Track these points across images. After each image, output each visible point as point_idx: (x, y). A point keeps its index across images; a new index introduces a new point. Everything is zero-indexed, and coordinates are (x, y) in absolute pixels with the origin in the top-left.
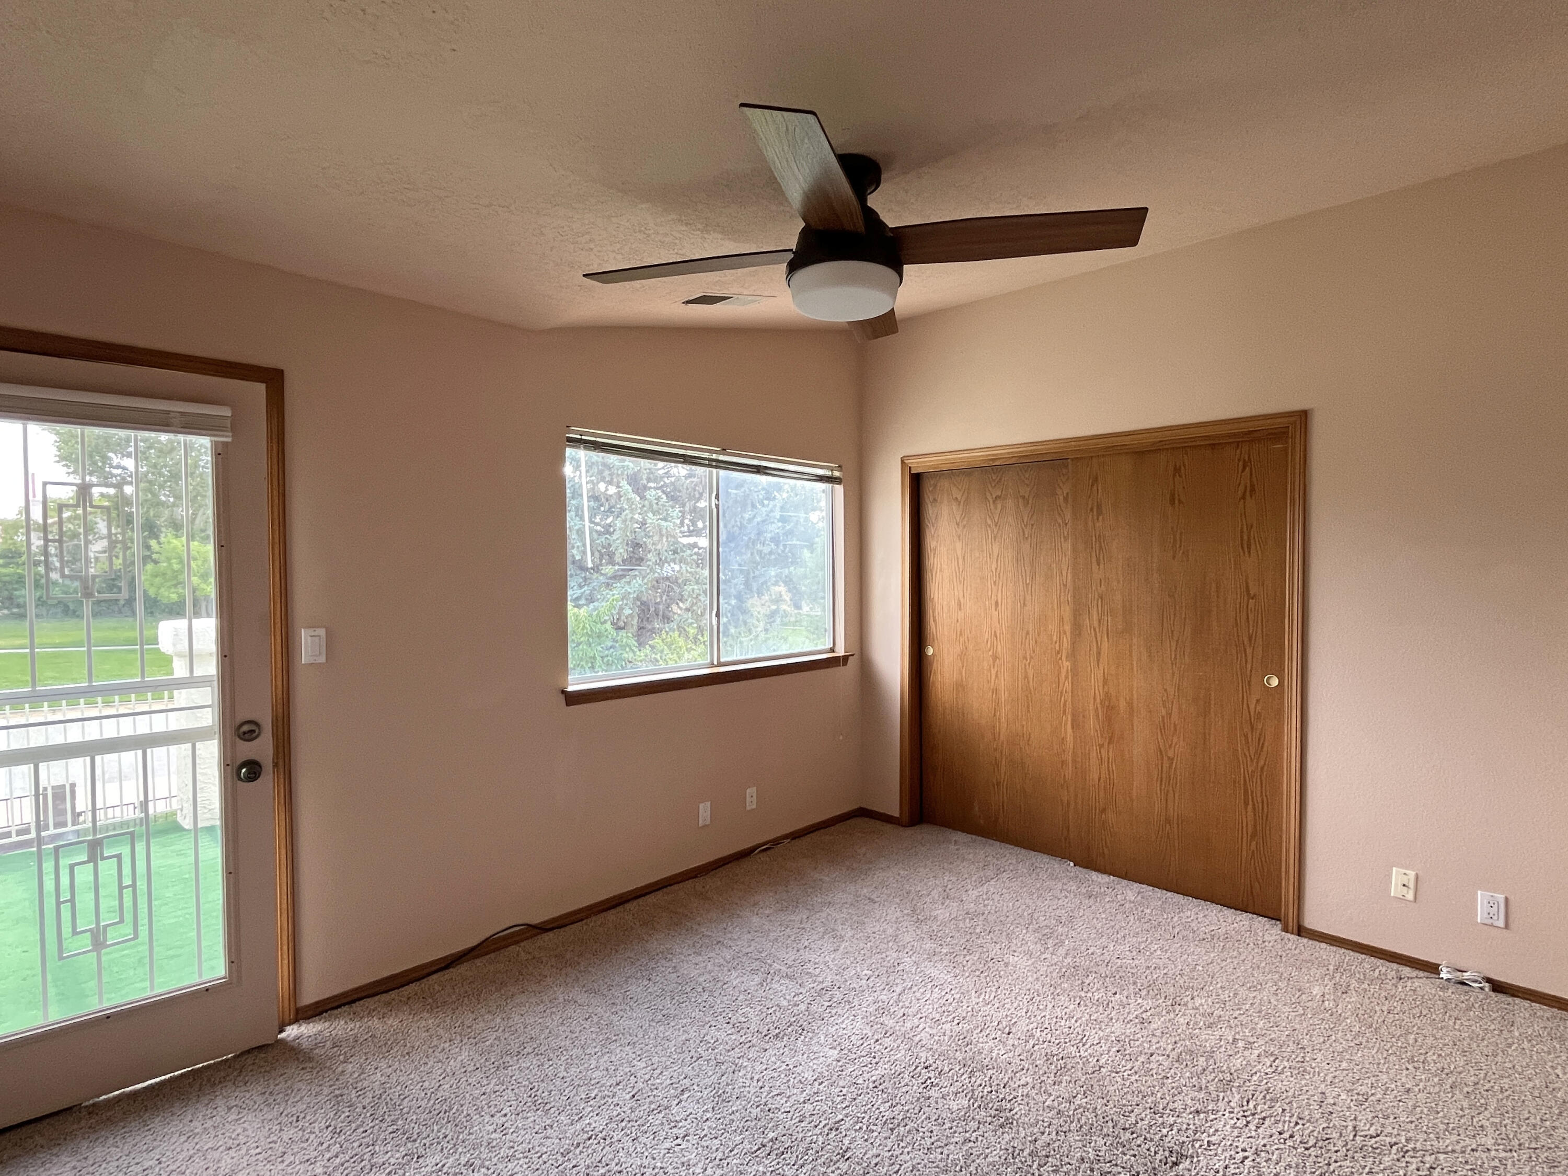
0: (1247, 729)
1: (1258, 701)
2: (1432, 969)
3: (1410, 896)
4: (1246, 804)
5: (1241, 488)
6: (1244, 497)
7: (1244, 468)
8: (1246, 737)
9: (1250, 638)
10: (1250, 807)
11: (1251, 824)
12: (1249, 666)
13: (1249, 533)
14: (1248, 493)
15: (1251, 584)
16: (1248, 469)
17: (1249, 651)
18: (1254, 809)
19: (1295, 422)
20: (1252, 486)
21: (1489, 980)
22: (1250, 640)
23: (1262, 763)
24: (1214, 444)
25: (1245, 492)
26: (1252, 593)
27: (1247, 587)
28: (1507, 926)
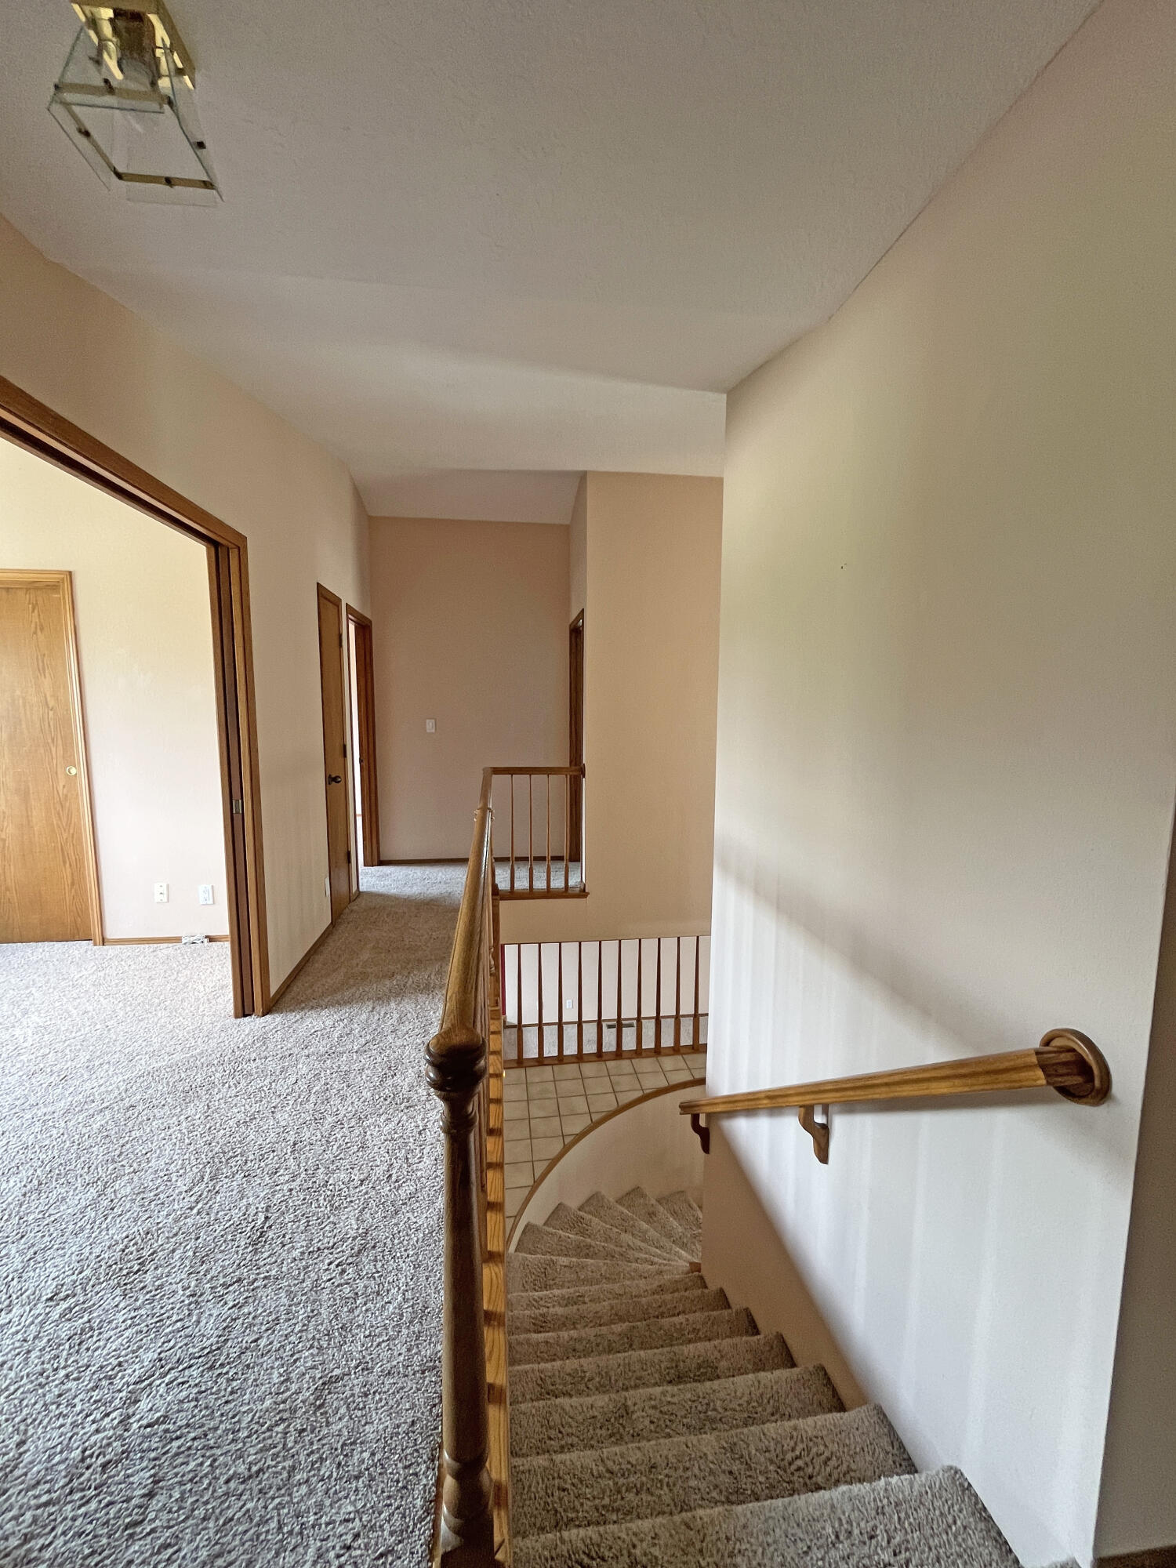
0: (59, 807)
1: (64, 786)
2: (178, 940)
3: (165, 900)
4: (64, 862)
5: (33, 625)
6: (35, 633)
7: (33, 611)
8: (59, 814)
9: (53, 740)
10: (68, 865)
11: (69, 875)
12: (55, 761)
13: (43, 662)
14: (38, 630)
15: (49, 699)
16: (36, 611)
17: (54, 749)
18: (70, 865)
19: (63, 579)
20: (41, 625)
21: (206, 937)
22: (53, 742)
23: (71, 831)
24: (8, 588)
25: (36, 628)
26: (50, 706)
27: (47, 703)
28: (214, 903)
